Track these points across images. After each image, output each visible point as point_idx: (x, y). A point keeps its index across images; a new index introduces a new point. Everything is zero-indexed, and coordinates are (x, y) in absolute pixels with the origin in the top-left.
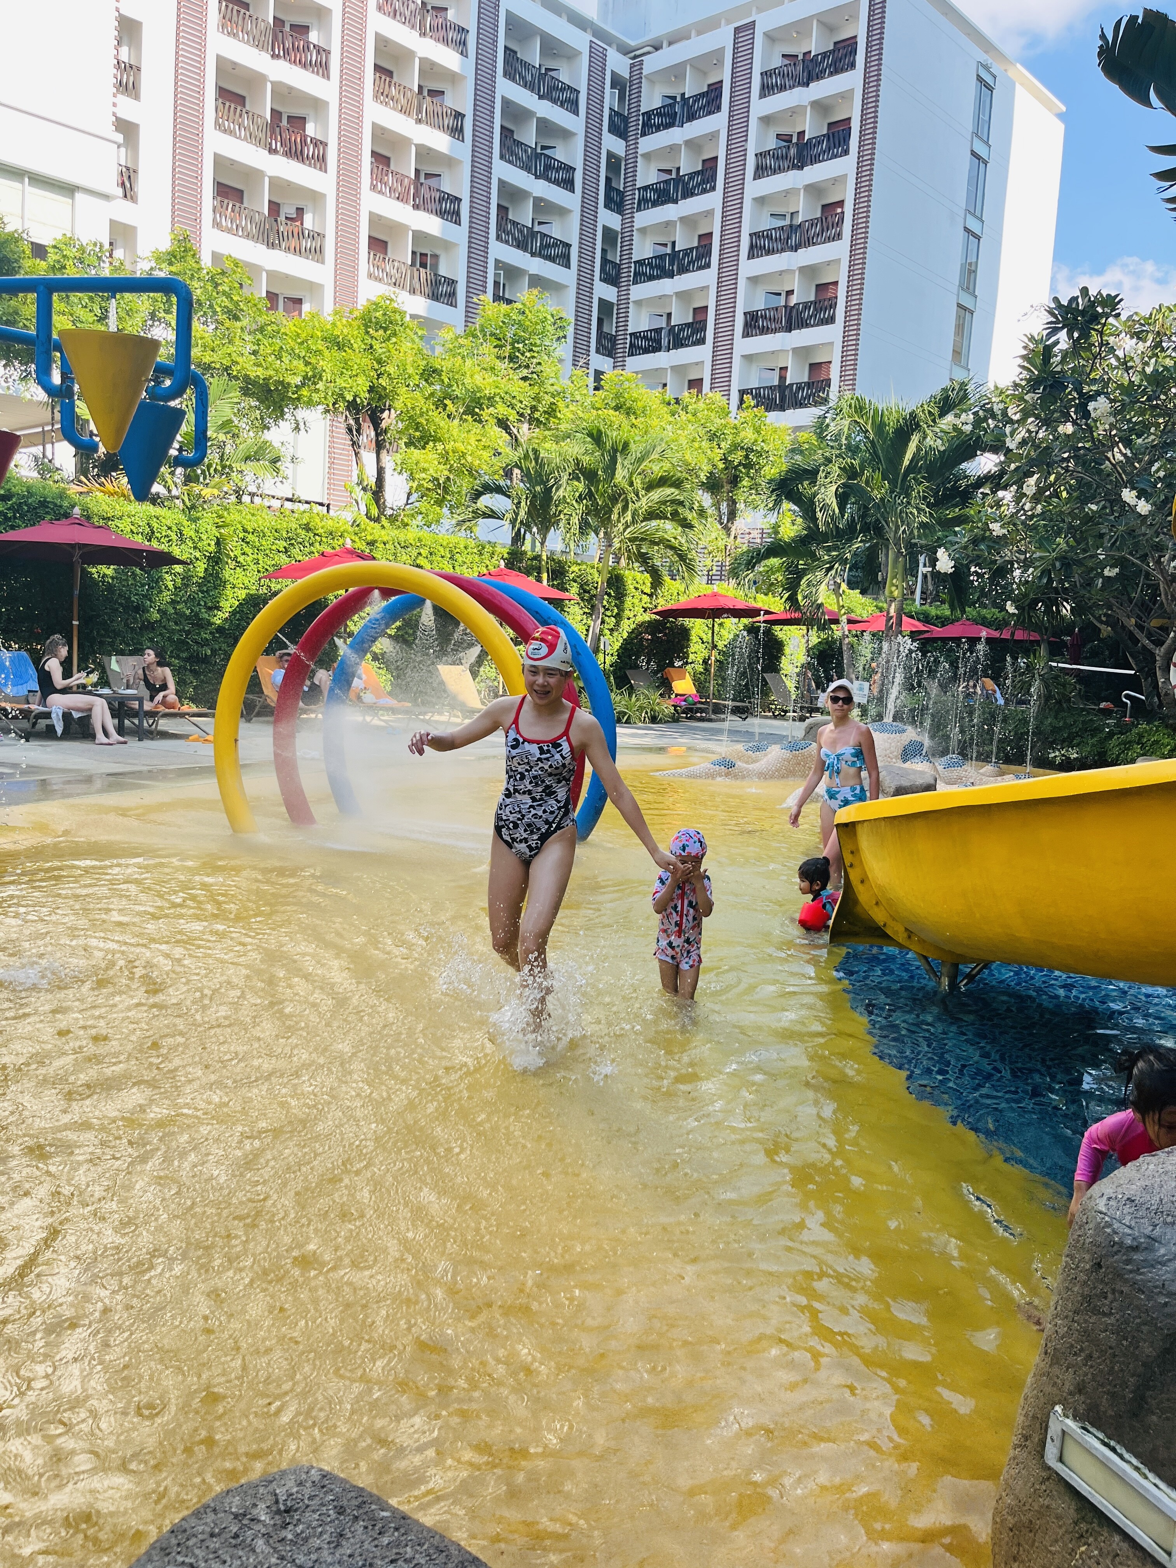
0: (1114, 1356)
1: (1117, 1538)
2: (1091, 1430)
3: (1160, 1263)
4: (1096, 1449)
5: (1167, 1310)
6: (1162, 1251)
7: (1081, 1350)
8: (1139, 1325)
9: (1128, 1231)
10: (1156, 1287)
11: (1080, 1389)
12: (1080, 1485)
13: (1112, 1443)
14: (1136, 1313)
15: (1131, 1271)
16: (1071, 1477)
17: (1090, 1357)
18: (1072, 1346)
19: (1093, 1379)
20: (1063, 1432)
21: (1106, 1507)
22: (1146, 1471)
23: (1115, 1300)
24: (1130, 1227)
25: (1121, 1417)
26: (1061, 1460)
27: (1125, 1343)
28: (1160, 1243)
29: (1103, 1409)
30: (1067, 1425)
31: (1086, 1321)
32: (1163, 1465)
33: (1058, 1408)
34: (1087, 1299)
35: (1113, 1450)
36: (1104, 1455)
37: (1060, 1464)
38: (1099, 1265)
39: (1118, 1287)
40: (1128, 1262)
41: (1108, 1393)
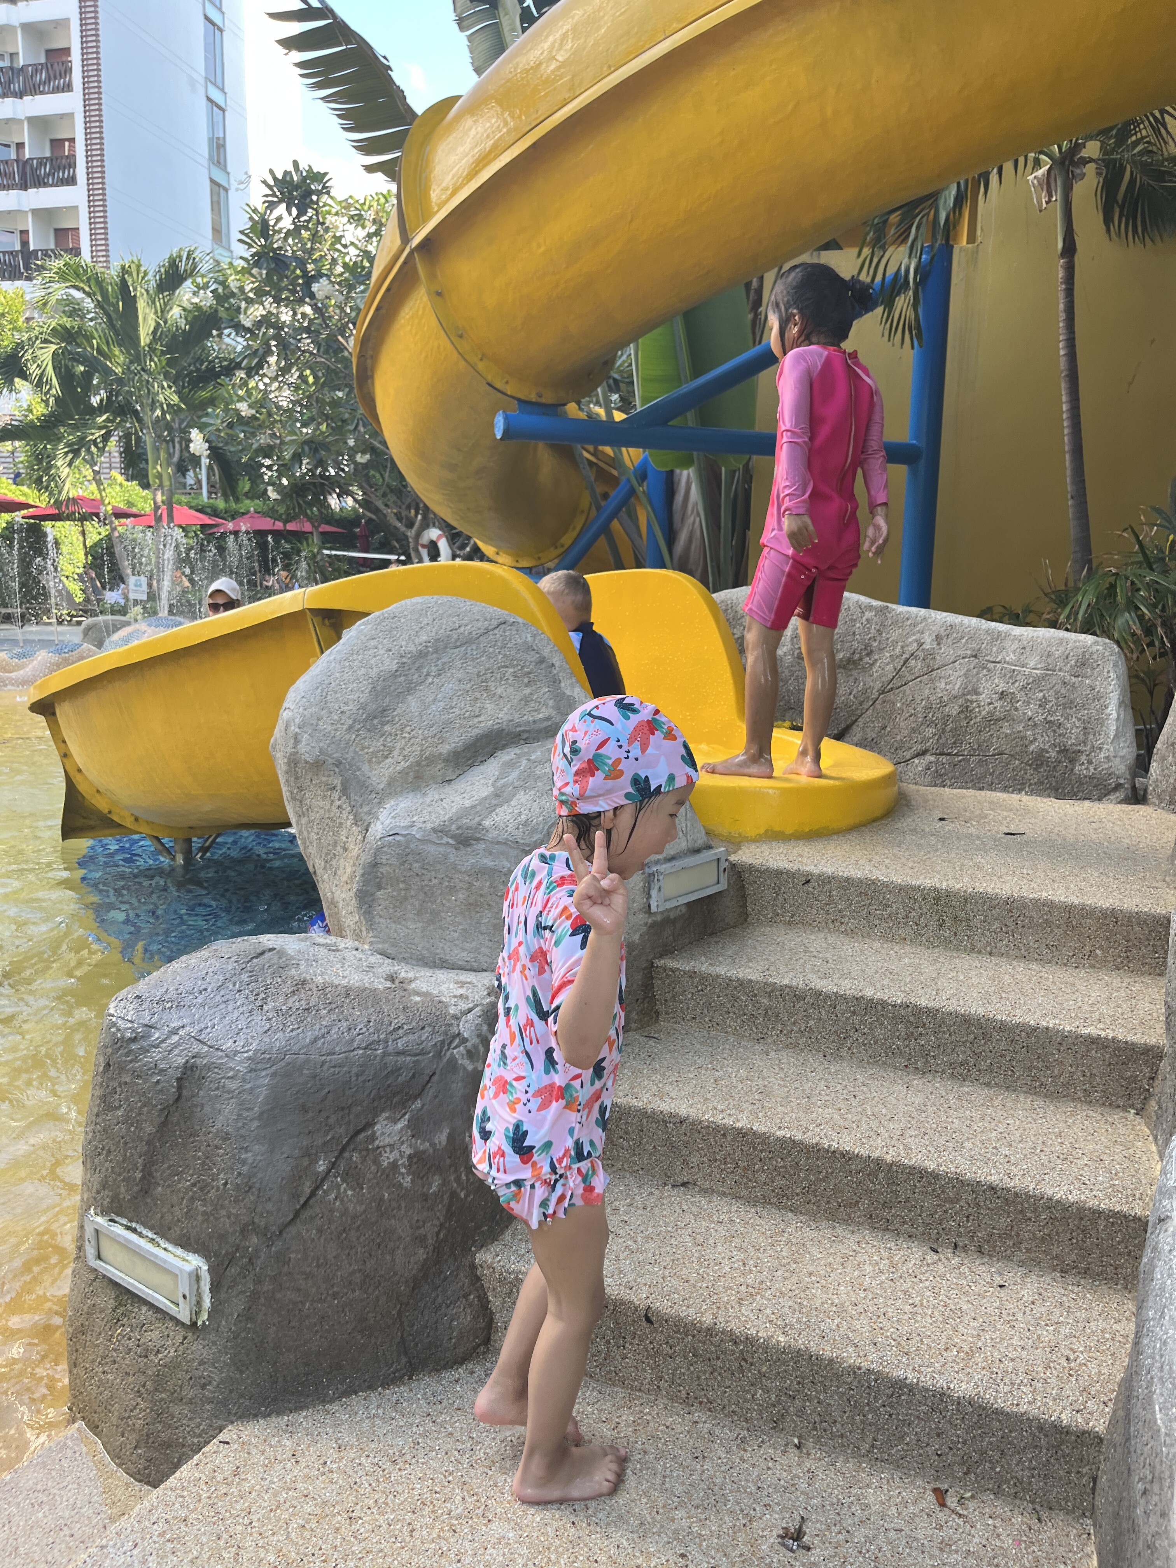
0: (126, 1143)
1: (144, 1309)
2: (117, 1219)
3: (154, 1046)
4: (119, 1235)
5: (159, 1087)
6: (157, 1036)
7: (103, 1149)
8: (141, 1107)
9: (129, 1025)
10: (149, 1069)
11: (104, 1186)
12: (114, 1274)
13: (134, 1225)
14: (137, 1099)
15: (131, 1061)
16: (106, 1269)
17: (109, 1152)
18: (96, 1148)
19: (113, 1172)
20: (97, 1231)
21: (133, 1285)
22: (158, 1239)
23: (122, 1092)
24: (130, 1021)
25: (136, 1198)
26: (99, 1257)
27: (132, 1129)
28: (155, 1028)
29: (122, 1196)
30: (97, 1223)
31: (104, 1120)
32: (170, 1229)
33: (92, 1211)
34: (104, 1098)
35: (134, 1231)
36: (126, 1240)
37: (98, 1262)
38: (108, 1065)
39: (123, 1080)
40: (128, 1054)
41: (123, 1181)
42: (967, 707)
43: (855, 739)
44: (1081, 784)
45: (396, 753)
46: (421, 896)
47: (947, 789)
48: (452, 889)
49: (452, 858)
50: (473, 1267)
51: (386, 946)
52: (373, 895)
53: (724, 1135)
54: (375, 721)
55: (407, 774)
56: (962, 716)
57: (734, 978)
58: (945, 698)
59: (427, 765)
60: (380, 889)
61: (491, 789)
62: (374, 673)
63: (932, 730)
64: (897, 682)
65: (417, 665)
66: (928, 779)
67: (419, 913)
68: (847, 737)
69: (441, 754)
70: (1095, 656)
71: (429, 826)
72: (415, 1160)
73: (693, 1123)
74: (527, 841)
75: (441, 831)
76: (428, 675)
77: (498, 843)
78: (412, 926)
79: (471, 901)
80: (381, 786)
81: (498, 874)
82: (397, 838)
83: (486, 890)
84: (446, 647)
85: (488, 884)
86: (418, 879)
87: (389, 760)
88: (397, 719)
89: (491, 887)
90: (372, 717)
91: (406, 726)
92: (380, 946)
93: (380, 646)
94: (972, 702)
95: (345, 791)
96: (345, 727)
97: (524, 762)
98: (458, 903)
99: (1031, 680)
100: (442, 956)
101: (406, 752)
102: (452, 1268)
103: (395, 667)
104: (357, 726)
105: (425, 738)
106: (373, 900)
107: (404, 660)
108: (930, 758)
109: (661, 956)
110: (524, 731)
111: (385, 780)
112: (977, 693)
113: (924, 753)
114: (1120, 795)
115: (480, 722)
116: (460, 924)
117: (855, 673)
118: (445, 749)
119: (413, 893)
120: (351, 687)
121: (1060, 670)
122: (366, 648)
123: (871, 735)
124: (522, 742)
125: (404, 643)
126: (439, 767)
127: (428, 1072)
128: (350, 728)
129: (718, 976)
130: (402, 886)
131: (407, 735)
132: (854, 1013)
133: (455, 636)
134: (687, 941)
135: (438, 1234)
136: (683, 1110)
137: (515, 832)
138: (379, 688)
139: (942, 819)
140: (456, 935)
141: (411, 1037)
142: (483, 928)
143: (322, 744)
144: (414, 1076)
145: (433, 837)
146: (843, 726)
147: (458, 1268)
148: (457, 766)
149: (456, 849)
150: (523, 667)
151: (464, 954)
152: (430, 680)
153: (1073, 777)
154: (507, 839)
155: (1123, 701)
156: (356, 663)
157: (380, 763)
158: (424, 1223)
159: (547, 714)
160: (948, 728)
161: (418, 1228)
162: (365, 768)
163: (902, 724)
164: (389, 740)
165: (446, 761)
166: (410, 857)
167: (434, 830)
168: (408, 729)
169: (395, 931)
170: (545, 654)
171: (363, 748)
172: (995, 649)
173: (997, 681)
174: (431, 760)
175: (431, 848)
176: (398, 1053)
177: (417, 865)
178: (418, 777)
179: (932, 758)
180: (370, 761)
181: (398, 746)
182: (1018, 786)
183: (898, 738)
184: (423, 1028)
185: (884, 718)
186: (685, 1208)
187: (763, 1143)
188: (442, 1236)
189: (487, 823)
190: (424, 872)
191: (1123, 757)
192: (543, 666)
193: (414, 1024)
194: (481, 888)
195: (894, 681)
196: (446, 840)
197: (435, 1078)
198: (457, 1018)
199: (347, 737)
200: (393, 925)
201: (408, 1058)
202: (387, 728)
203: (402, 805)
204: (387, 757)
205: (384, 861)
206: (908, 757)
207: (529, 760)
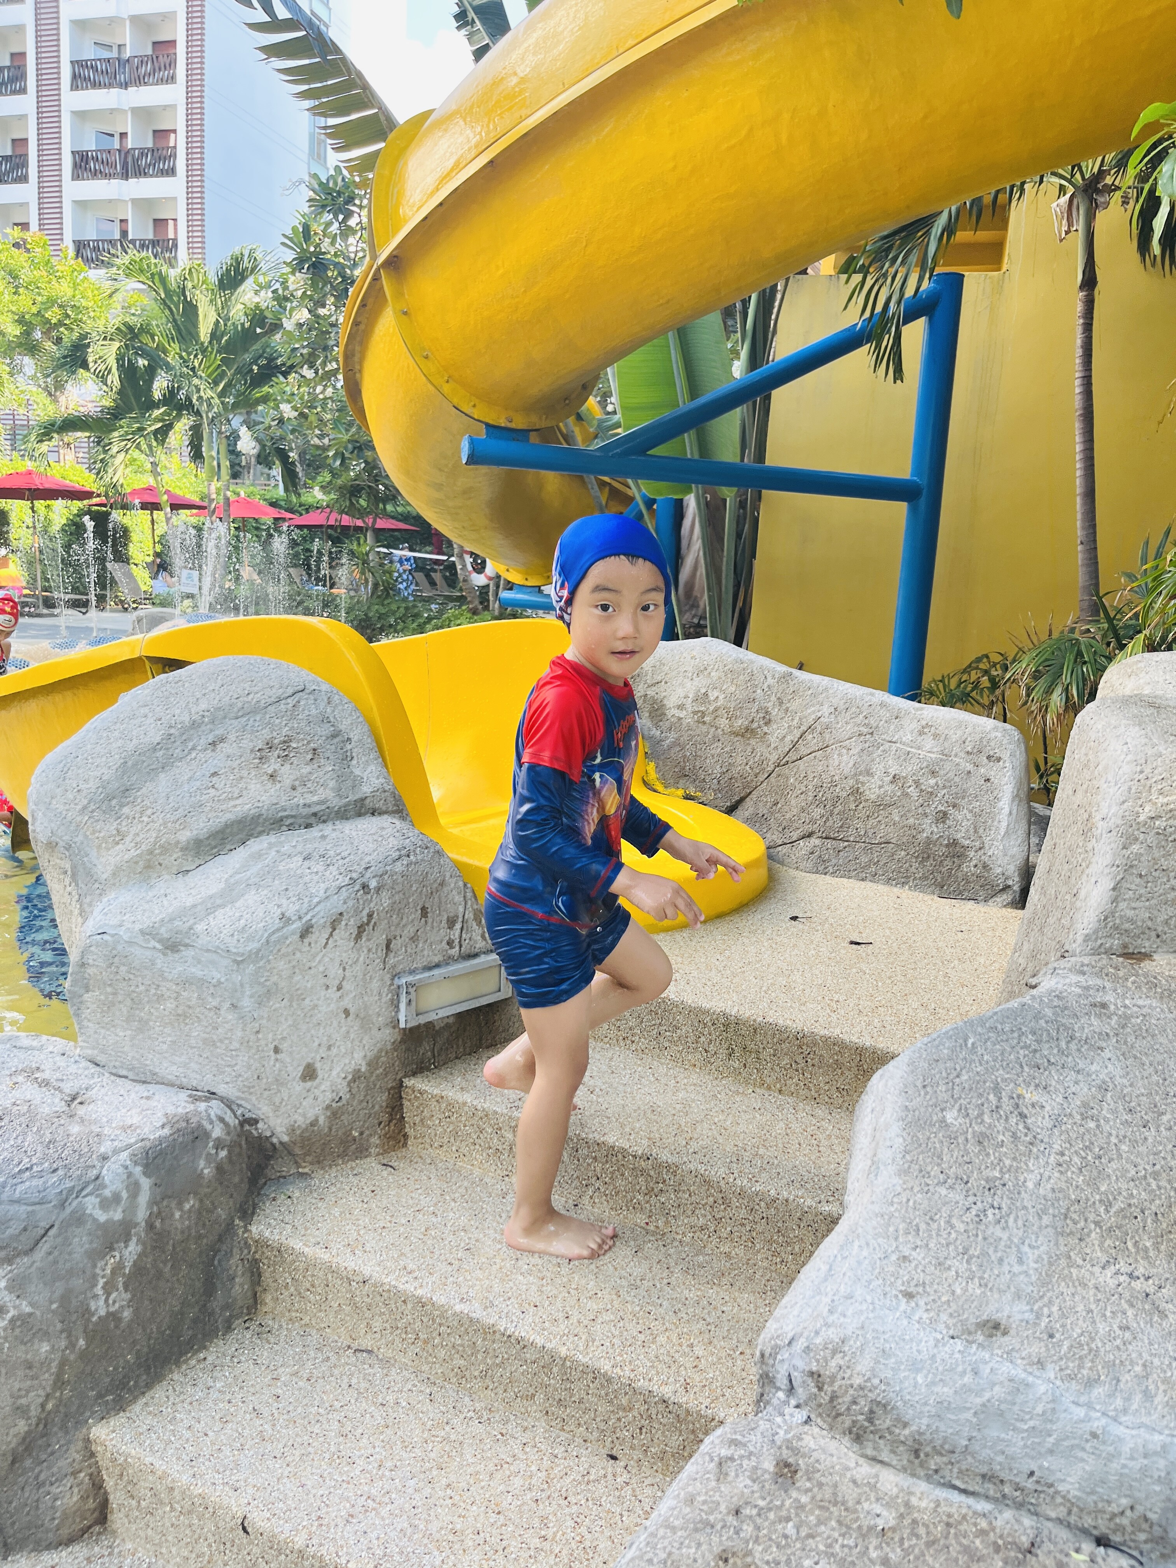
42: (858, 789)
43: (747, 814)
44: (968, 882)
45: (128, 839)
46: (128, 1002)
47: (827, 877)
48: (160, 998)
49: (159, 963)
50: (87, 1441)
51: (96, 1052)
52: (81, 996)
53: (404, 1301)
54: (114, 802)
55: (136, 863)
56: (852, 798)
57: (479, 1107)
58: (836, 778)
59: (161, 854)
60: (87, 991)
61: (222, 885)
62: (131, 746)
63: (820, 810)
64: (793, 756)
65: (184, 738)
66: (810, 865)
67: (128, 1020)
68: (739, 812)
69: (178, 842)
70: (992, 744)
71: (138, 927)
72: (19, 1323)
73: (375, 1285)
74: (241, 950)
75: (148, 933)
76: (193, 749)
77: (208, 951)
78: (121, 1034)
79: (180, 1012)
80: (105, 876)
81: (206, 984)
82: (105, 937)
83: (194, 1001)
84: (225, 718)
85: (196, 995)
86: (125, 984)
87: (120, 846)
88: (139, 800)
89: (199, 998)
90: (110, 798)
91: (148, 808)
92: (89, 1052)
93: (150, 715)
94: (863, 784)
95: (74, 876)
96: (79, 807)
97: (273, 853)
98: (166, 1013)
99: (925, 765)
100: (151, 1068)
101: (138, 839)
102: (62, 1442)
103: (158, 739)
104: (92, 807)
105: (165, 823)
106: (81, 1002)
107: (172, 731)
108: (815, 841)
109: (414, 1074)
110: (287, 817)
111: (110, 869)
112: (869, 773)
113: (810, 835)
114: (1007, 897)
115: (235, 806)
116: (170, 1035)
117: (753, 742)
118: (185, 836)
119: (120, 998)
120: (98, 761)
121: (956, 756)
122: (133, 717)
123: (762, 810)
124: (285, 828)
125: (177, 712)
126: (175, 856)
127: (44, 1224)
128: (85, 808)
129: (465, 1104)
130: (109, 990)
131: (145, 819)
132: (595, 1158)
133: (240, 705)
134: (453, 1055)
135: (43, 1406)
136: (369, 1268)
137: (228, 940)
138: (130, 763)
139: (794, 918)
140: (165, 1047)
141: (35, 1182)
142: (193, 1042)
143: (53, 825)
144: (25, 1229)
145: (140, 940)
146: (737, 798)
147: (69, 1442)
148: (197, 854)
149: (164, 954)
150: (309, 743)
151: (174, 1068)
152: (193, 755)
153: (960, 874)
154: (218, 947)
155: (1017, 795)
156: (116, 733)
157: (108, 849)
158: (28, 1392)
159: (323, 796)
160: (836, 811)
161: (20, 1397)
162: (93, 853)
163: (793, 802)
164: (124, 823)
165: (184, 849)
166: (116, 960)
167: (142, 932)
168: (149, 812)
169: (104, 1038)
170: (342, 727)
171: (94, 832)
172: (892, 727)
173: (890, 762)
174: (165, 849)
175: (137, 951)
176: (13, 1202)
177: (123, 969)
178: (148, 867)
179: (818, 842)
180: (99, 847)
181: (133, 831)
182: (901, 878)
183: (788, 816)
184: (55, 1171)
185: (777, 793)
186: (354, 1381)
187: (442, 1316)
188: (50, 1406)
189: (200, 927)
190: (131, 976)
191: (1013, 856)
192: (335, 741)
193: (46, 1165)
194: (189, 999)
195: (790, 754)
196: (153, 943)
197: (52, 1233)
198: (105, 1158)
199: (79, 819)
200: (103, 1031)
201: (24, 1207)
202: (126, 810)
203: (121, 899)
204: (118, 843)
205: (91, 961)
206: (794, 838)
207: (278, 852)
